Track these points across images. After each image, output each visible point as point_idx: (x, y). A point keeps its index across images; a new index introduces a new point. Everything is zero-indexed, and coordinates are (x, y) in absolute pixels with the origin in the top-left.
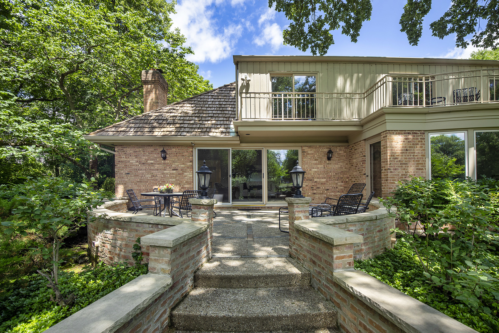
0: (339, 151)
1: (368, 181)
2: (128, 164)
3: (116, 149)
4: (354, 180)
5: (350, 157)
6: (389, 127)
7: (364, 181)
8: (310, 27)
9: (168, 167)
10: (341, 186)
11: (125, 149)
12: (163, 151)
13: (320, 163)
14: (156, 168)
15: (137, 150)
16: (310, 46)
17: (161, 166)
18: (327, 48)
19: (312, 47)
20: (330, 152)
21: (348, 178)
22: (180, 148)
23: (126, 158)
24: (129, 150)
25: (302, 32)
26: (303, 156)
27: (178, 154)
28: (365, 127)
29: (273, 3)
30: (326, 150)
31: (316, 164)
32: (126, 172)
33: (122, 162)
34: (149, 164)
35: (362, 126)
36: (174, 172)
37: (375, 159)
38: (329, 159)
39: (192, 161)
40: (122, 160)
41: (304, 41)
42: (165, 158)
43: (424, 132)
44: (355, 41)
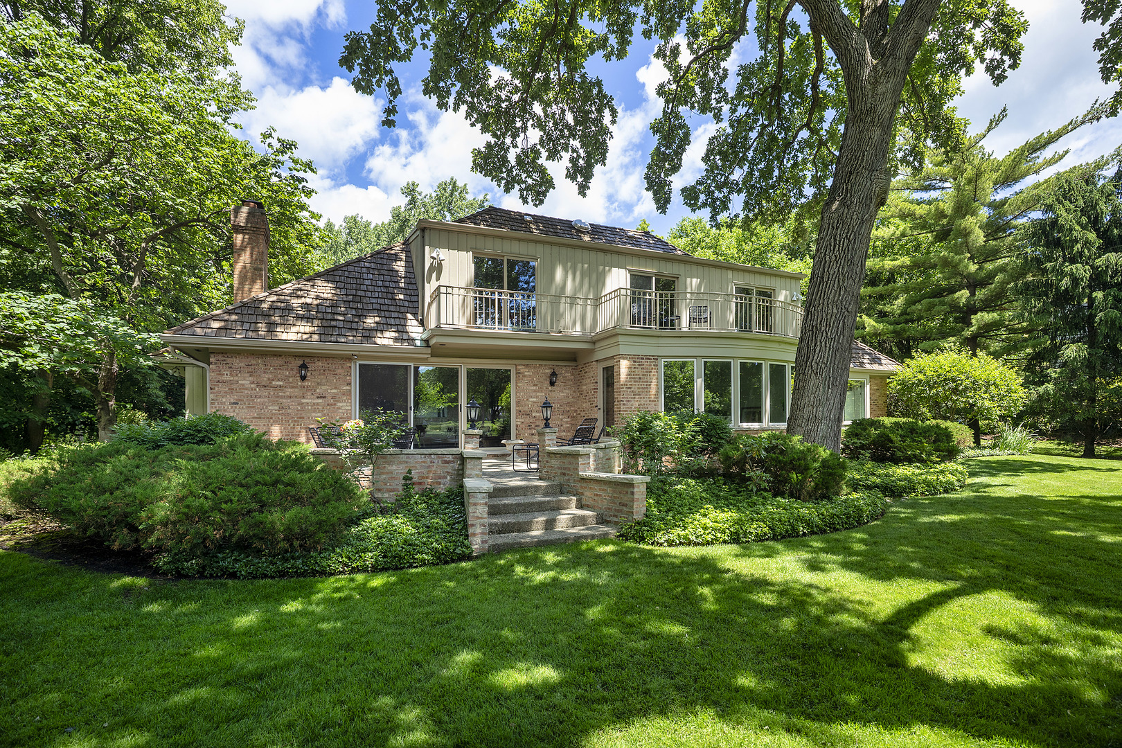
0: (565, 373)
1: (600, 415)
2: (234, 386)
3: (212, 360)
4: (583, 414)
5: (578, 382)
6: (623, 350)
7: (596, 416)
8: (518, 157)
9: (309, 394)
10: (567, 423)
11: (229, 360)
12: (304, 366)
13: (540, 390)
14: (288, 394)
15: (253, 362)
16: (517, 187)
17: (297, 392)
18: (545, 196)
19: (521, 190)
20: (554, 374)
21: (576, 411)
22: (330, 361)
23: (231, 375)
24: (237, 362)
25: (505, 160)
26: (518, 379)
27: (327, 372)
28: (598, 345)
29: (462, 107)
30: (549, 371)
31: (535, 391)
32: (232, 401)
33: (223, 382)
34: (275, 387)
35: (594, 343)
36: (320, 401)
37: (608, 385)
38: (552, 384)
39: (349, 384)
40: (224, 378)
41: (508, 176)
42: (303, 378)
43: (656, 358)
44: (584, 195)
